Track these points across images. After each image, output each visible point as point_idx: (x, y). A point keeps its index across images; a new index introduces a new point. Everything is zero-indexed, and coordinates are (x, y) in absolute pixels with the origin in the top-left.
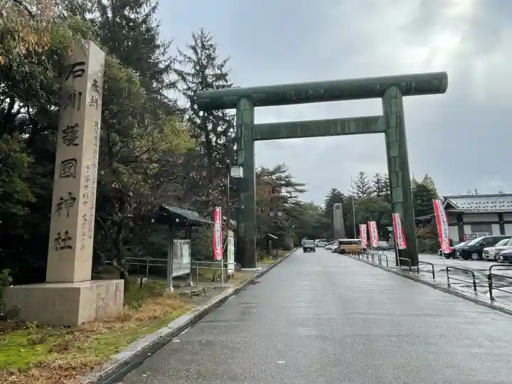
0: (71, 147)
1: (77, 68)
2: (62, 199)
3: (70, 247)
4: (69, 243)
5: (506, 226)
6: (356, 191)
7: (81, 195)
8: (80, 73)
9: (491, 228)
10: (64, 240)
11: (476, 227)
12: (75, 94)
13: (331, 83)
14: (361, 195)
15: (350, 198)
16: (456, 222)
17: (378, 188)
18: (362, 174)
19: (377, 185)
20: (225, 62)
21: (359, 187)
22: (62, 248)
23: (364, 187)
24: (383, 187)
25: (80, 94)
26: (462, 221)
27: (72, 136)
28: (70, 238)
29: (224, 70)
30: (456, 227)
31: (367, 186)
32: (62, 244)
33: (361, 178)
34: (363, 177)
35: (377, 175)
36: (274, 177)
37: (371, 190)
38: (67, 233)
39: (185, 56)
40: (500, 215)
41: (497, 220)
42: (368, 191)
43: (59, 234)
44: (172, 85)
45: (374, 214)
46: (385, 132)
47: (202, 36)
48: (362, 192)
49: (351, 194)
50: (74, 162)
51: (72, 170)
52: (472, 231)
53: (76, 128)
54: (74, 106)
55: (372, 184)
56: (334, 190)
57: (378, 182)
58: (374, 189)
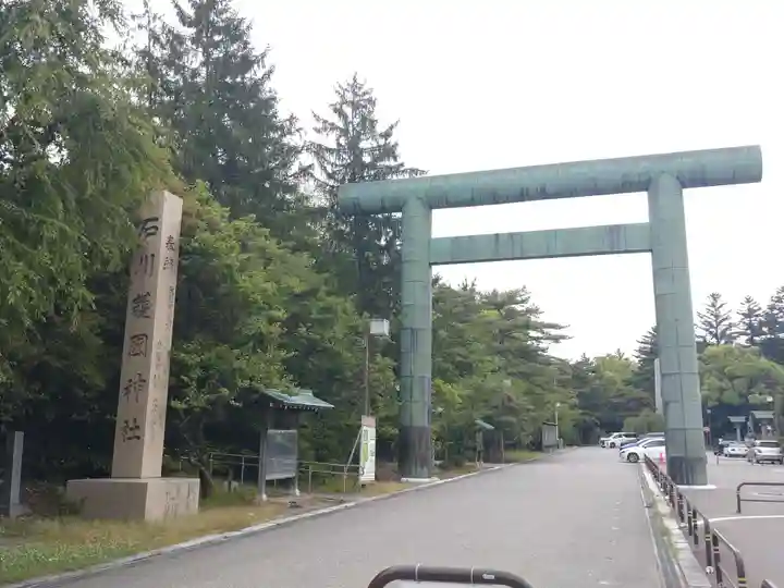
0: (142, 320)
1: (150, 224)
2: (131, 381)
3: (138, 438)
4: (137, 433)
7: (152, 376)
8: (153, 230)
10: (131, 429)
12: (146, 257)
17: (750, 326)
18: (715, 297)
19: (747, 321)
20: (392, 128)
21: (708, 324)
22: (130, 438)
23: (719, 324)
24: (762, 325)
25: (153, 255)
27: (144, 305)
28: (137, 427)
29: (392, 140)
31: (727, 322)
32: (130, 434)
33: (713, 305)
34: (718, 304)
35: (748, 301)
37: (734, 330)
38: (135, 420)
39: (325, 122)
42: (728, 332)
43: (126, 422)
44: (305, 171)
45: (736, 382)
46: (651, 251)
47: (355, 86)
48: (715, 336)
50: (144, 337)
51: (143, 349)
53: (148, 298)
54: (146, 271)
55: (736, 318)
57: (750, 314)
58: (742, 328)
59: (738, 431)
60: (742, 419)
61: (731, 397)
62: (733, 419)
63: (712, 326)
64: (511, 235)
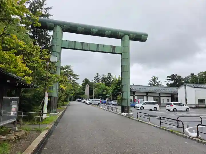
5: (149, 97)
6: (95, 81)
9: (144, 98)
13: (101, 28)
16: (132, 94)
17: (103, 80)
18: (98, 74)
30: (133, 97)
31: (99, 79)
34: (98, 76)
35: (103, 75)
36: (65, 71)
40: (147, 93)
41: (146, 95)
42: (99, 81)
46: (121, 54)
52: (138, 98)
55: (101, 78)
56: (86, 79)
61: (100, 93)
63: (96, 79)
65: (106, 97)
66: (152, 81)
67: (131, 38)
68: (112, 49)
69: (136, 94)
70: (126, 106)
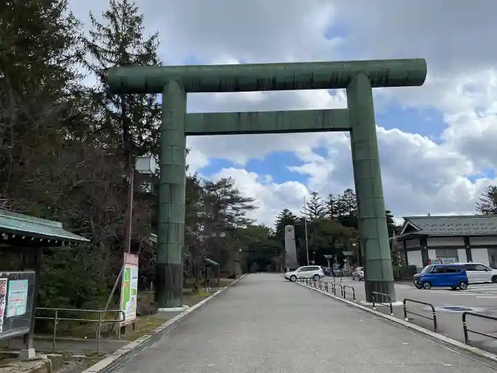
5: (473, 251)
6: (309, 213)
9: (457, 253)
11: (441, 252)
14: (314, 216)
15: (303, 219)
16: (419, 246)
17: (332, 210)
18: (315, 194)
19: (330, 206)
20: (153, 39)
21: (311, 208)
23: (317, 208)
24: (337, 209)
26: (426, 245)
30: (420, 252)
31: (320, 207)
33: (314, 198)
34: (316, 198)
35: (331, 196)
36: (218, 192)
37: (324, 211)
40: (467, 239)
41: (463, 244)
42: (322, 212)
45: (327, 237)
48: (315, 214)
49: (303, 215)
52: (437, 257)
55: (325, 205)
56: (286, 211)
57: (331, 203)
58: (327, 210)
59: (329, 263)
60: (331, 256)
61: (325, 245)
62: (326, 256)
63: (313, 209)
64: (250, 114)
65: (345, 257)
66: (486, 198)
67: (376, 79)
68: (320, 118)
69: (429, 244)
70: (378, 282)
